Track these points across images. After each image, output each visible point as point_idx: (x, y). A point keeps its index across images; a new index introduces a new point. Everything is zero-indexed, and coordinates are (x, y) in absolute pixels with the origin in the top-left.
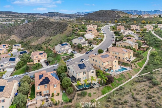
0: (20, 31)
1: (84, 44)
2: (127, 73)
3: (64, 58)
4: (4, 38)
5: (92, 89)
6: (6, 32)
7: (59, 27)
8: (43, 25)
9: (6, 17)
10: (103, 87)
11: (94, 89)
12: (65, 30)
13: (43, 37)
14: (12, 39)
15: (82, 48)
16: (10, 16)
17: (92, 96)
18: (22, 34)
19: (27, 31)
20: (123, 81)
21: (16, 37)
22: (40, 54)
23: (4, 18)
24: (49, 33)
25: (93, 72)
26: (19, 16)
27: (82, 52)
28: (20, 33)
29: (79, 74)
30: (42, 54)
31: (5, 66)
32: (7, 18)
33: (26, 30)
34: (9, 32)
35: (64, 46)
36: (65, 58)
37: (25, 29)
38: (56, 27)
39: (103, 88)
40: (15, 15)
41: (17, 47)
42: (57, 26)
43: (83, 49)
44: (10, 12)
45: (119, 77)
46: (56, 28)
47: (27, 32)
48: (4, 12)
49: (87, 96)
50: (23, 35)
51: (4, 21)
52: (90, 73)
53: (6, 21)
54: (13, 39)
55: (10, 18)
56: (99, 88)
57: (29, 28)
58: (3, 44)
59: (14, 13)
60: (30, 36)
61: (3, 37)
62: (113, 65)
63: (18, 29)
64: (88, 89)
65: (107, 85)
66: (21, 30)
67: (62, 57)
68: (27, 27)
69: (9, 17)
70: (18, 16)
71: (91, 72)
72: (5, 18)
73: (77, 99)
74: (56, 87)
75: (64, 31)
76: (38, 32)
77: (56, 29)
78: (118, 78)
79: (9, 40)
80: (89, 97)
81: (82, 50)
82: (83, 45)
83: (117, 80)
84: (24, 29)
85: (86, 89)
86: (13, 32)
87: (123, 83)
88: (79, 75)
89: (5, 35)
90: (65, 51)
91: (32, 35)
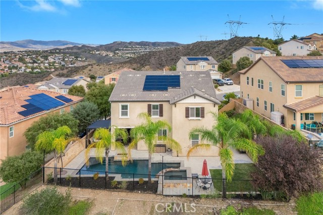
0: (160, 61)
11: (149, 197)
25: (200, 113)
29: (124, 107)
33: (173, 60)
35: (196, 61)
37: (171, 58)
38: (224, 49)
57: (177, 55)
63: (157, 57)
64: (117, 187)
65: (258, 198)
66: (163, 58)
68: (174, 54)
71: (187, 109)
84: (169, 58)
86: (149, 62)
88: (125, 114)
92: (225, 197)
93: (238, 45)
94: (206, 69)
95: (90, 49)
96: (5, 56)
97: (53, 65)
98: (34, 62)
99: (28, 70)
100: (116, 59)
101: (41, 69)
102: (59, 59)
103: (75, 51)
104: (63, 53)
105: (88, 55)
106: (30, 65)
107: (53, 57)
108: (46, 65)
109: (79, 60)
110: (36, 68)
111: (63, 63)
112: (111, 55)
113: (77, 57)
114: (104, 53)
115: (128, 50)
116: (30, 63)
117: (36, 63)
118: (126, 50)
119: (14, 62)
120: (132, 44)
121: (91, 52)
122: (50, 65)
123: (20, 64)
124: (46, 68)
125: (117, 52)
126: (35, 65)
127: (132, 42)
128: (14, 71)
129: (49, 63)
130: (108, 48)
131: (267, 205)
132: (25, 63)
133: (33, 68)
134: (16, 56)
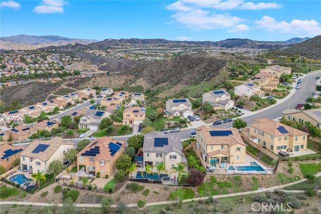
0: (152, 72)
1: (220, 105)
2: (254, 179)
3: (169, 124)
4: (129, 82)
5: (156, 185)
6: (133, 72)
7: (209, 68)
8: (188, 63)
9: (154, 48)
10: (179, 187)
11: (159, 185)
12: (216, 74)
13: (180, 84)
14: (138, 84)
15: (213, 112)
16: (160, 46)
17: (148, 196)
18: (154, 78)
19: (164, 73)
20: (229, 190)
21: (145, 82)
22: (134, 111)
23: (151, 49)
24: (191, 78)
25: (175, 157)
26: (174, 47)
27: (210, 119)
28: (151, 76)
29: (148, 154)
30: (138, 111)
31: (89, 122)
32: (155, 49)
33: (162, 72)
34: (137, 73)
35: (178, 103)
36: (171, 126)
38: (204, 68)
39: (177, 190)
40: (167, 46)
41: (137, 98)
42: (206, 66)
43: (214, 115)
44: (161, 40)
45: (225, 180)
46: (203, 70)
47: (162, 75)
48: (153, 40)
49: (140, 194)
50: (156, 80)
51: (149, 55)
52: (167, 157)
53: (152, 56)
54: (139, 84)
55: (160, 50)
56: (170, 187)
57: (166, 67)
58: (123, 91)
59: (166, 42)
60: (163, 82)
61: (128, 80)
62: (231, 154)
63: (149, 69)
64: (150, 182)
65: (189, 186)
66: (154, 70)
67: (167, 122)
68: (163, 66)
69: (158, 48)
70: (172, 47)
71: (170, 156)
72: (153, 49)
73: (123, 193)
74: (103, 165)
75: (214, 76)
76: (177, 76)
77: (203, 72)
78: (222, 181)
79: (133, 85)
80: (143, 196)
81: (211, 115)
82: (219, 106)
83: (217, 183)
84: (160, 70)
85: (146, 181)
86: (142, 74)
87: (228, 193)
88: (148, 156)
89: (130, 77)
90: (176, 113)
91: (166, 81)
92: (180, 185)
93: (215, 66)
94: (184, 109)
95: (84, 48)
96: (8, 55)
97: (53, 66)
98: (35, 63)
99: (33, 72)
100: (109, 59)
101: (42, 70)
102: (57, 59)
103: (70, 50)
104: (61, 53)
105: (82, 55)
106: (32, 65)
107: (51, 57)
108: (47, 65)
109: (75, 60)
110: (38, 70)
111: (61, 64)
112: (104, 54)
113: (73, 57)
114: (97, 53)
115: (119, 48)
116: (31, 63)
117: (37, 63)
118: (117, 48)
119: (17, 63)
120: (122, 42)
121: (85, 51)
122: (50, 66)
123: (23, 65)
124: (47, 69)
125: (109, 50)
126: (37, 65)
127: (122, 40)
128: (20, 73)
129: (49, 64)
130: (101, 46)
131: (191, 188)
132: (27, 64)
133: (36, 70)
134: (17, 55)
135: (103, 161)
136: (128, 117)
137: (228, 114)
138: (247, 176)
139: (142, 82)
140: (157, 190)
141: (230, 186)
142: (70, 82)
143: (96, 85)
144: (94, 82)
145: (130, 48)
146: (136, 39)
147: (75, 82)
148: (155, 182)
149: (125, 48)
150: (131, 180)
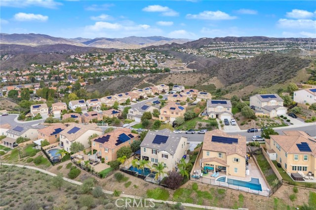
0: (228, 71)
1: (265, 111)
2: (241, 196)
3: (200, 125)
5: (140, 179)
6: (208, 71)
7: (289, 69)
8: (269, 63)
9: (250, 46)
10: (157, 186)
11: (142, 180)
12: (292, 76)
13: (251, 86)
14: (210, 83)
15: (254, 118)
16: (257, 44)
17: (128, 188)
18: (230, 77)
19: (242, 72)
20: (207, 201)
21: (218, 81)
22: (171, 108)
23: (247, 48)
24: (266, 80)
25: (167, 157)
26: (275, 45)
27: (247, 125)
28: (227, 75)
31: (135, 113)
32: (251, 48)
33: (240, 71)
34: (212, 72)
36: (202, 127)
37: (239, 70)
38: (283, 69)
39: (155, 188)
40: (266, 43)
41: (202, 96)
42: (287, 66)
43: (253, 121)
44: (260, 38)
45: (207, 190)
46: (282, 71)
47: (240, 74)
48: (250, 38)
49: (122, 184)
50: (231, 80)
51: (243, 53)
53: (246, 54)
54: (212, 83)
55: (257, 48)
56: (150, 184)
57: (245, 67)
58: (191, 89)
59: (266, 39)
60: (238, 82)
61: (202, 79)
62: (228, 164)
63: (226, 68)
64: (135, 176)
65: (168, 187)
66: (231, 69)
67: (199, 123)
68: (242, 65)
69: (256, 46)
70: (273, 45)
71: (163, 155)
72: (249, 48)
73: (110, 180)
74: (107, 152)
76: (254, 76)
77: (281, 74)
78: (203, 190)
79: (206, 84)
80: (124, 187)
81: (250, 121)
82: (262, 112)
83: (196, 192)
84: (237, 69)
85: (133, 174)
86: (217, 73)
87: (203, 204)
88: (145, 151)
89: (205, 76)
90: (212, 114)
91: (241, 81)
92: (160, 185)
93: (296, 67)
94: (222, 111)
95: (178, 47)
96: (117, 54)
97: (149, 64)
98: (136, 60)
99: (132, 68)
100: (199, 57)
101: (140, 67)
102: (153, 57)
103: (166, 49)
104: (157, 52)
105: (176, 53)
106: (133, 62)
107: (149, 55)
108: (144, 63)
109: (168, 59)
110: (136, 66)
111: (156, 61)
112: (195, 52)
113: (167, 56)
114: (190, 51)
115: (212, 47)
116: (133, 61)
117: (137, 61)
118: (210, 47)
119: (122, 60)
120: (217, 40)
121: (178, 50)
122: (147, 63)
123: (126, 62)
124: (144, 66)
125: (202, 49)
126: (137, 62)
127: (217, 38)
128: (122, 68)
129: (146, 61)
130: (195, 45)
132: (130, 61)
133: (135, 66)
134: (124, 53)
135: (107, 149)
136: (165, 113)
137: (272, 122)
138: (234, 192)
139: (216, 82)
140: (137, 185)
141: (209, 198)
142: (150, 78)
143: (171, 82)
144: (170, 79)
145: (224, 46)
146: (232, 37)
147: (155, 78)
148: (139, 176)
149: (219, 46)
150: (121, 170)
